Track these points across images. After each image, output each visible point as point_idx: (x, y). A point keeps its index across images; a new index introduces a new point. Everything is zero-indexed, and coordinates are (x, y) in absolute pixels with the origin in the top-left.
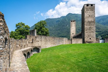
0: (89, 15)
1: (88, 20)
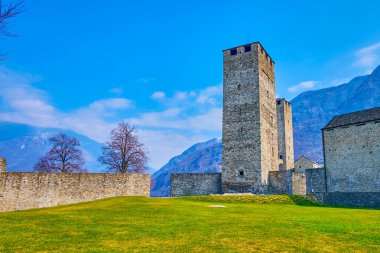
0: (237, 86)
1: (236, 102)
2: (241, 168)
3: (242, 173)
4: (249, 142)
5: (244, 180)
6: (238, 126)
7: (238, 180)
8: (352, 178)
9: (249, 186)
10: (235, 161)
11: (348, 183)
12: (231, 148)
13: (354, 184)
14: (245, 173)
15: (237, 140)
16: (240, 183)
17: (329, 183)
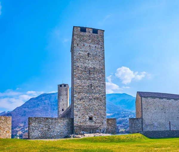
0: (86, 54)
1: (86, 65)
2: (91, 114)
3: (91, 119)
4: (97, 95)
5: (93, 124)
6: (88, 83)
7: (89, 123)
8: (156, 124)
9: (97, 128)
10: (86, 109)
11: (154, 126)
12: (82, 98)
13: (157, 127)
14: (94, 119)
15: (87, 93)
16: (90, 126)
17: (144, 126)
